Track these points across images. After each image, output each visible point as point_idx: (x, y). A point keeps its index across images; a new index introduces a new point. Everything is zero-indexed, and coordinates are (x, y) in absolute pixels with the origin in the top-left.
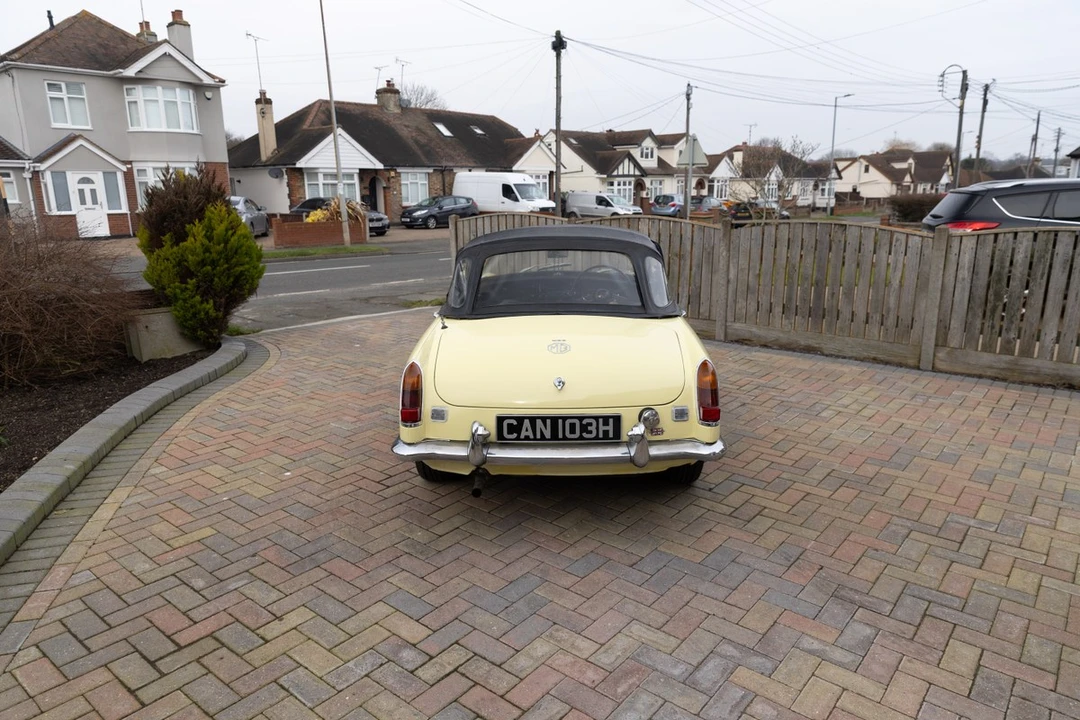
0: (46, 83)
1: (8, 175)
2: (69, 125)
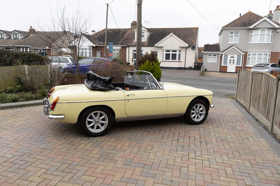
0: (230, 32)
1: (216, 56)
2: (233, 43)
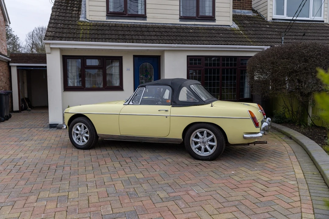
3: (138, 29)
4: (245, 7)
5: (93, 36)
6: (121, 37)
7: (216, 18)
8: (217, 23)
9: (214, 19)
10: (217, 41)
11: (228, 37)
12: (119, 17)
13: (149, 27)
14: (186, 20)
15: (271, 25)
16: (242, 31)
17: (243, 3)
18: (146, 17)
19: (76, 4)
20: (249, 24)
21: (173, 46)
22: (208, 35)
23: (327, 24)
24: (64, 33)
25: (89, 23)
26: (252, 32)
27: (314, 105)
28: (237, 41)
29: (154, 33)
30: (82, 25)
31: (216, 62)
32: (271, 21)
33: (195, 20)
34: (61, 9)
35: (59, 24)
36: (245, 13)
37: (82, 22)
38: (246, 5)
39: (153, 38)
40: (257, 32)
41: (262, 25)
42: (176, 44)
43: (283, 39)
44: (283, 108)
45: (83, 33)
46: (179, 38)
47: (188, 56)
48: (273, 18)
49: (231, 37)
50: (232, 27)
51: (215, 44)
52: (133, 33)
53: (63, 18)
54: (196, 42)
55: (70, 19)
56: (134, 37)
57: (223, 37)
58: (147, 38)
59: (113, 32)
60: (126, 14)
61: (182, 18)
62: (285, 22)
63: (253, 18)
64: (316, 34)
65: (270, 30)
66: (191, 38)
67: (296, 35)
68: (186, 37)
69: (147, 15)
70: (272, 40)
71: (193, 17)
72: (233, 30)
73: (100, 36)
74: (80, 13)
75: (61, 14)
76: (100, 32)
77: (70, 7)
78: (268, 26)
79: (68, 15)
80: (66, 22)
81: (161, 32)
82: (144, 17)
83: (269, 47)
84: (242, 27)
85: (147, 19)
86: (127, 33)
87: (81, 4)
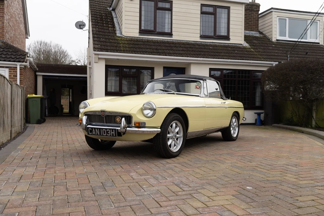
3: (167, 45)
4: (253, 29)
5: (132, 49)
6: (155, 51)
7: (231, 37)
8: (231, 41)
9: (228, 38)
10: (234, 56)
11: (243, 54)
12: (149, 34)
13: (175, 44)
14: (206, 38)
15: (275, 45)
16: (253, 49)
17: (251, 25)
18: (172, 35)
19: (110, 21)
20: (258, 43)
21: (199, 60)
22: (225, 51)
23: (322, 45)
24: (108, 46)
25: (125, 38)
26: (261, 50)
27: (317, 110)
28: (251, 57)
29: (181, 49)
30: (120, 40)
31: (233, 74)
32: (275, 41)
33: (213, 39)
34: (98, 26)
35: (101, 38)
36: (253, 34)
37: (119, 37)
38: (254, 27)
39: (181, 52)
40: (265, 50)
41: (269, 45)
42: (201, 58)
43: (289, 57)
44: (291, 113)
45: (124, 47)
46: (202, 54)
47: (210, 69)
48: (277, 39)
49: (245, 54)
50: (244, 45)
51: (233, 59)
52: (164, 48)
53: (103, 34)
54: (217, 57)
55: (109, 34)
56: (166, 51)
57: (238, 54)
58: (177, 52)
59: (148, 47)
60: (155, 32)
61: (202, 37)
62: (287, 43)
63: (260, 38)
64: (314, 54)
65: (276, 49)
66: (212, 54)
67: (297, 54)
68: (208, 53)
69: (173, 33)
70: (279, 58)
71: (211, 36)
72: (246, 48)
73: (138, 50)
74: (115, 30)
75: (100, 30)
76: (137, 46)
77: (106, 24)
78: (274, 46)
79: (106, 31)
80: (107, 37)
81: (186, 47)
82: (170, 34)
83: (277, 63)
84: (253, 45)
85: (173, 36)
86: (159, 48)
87: (114, 22)
